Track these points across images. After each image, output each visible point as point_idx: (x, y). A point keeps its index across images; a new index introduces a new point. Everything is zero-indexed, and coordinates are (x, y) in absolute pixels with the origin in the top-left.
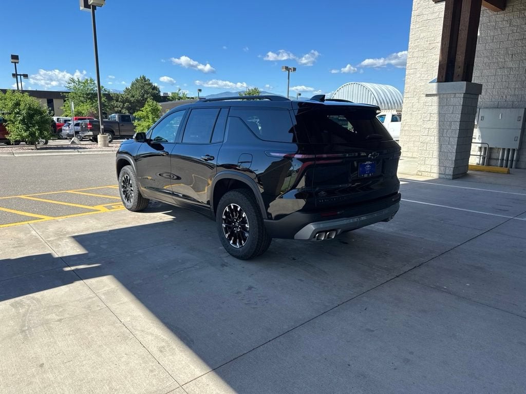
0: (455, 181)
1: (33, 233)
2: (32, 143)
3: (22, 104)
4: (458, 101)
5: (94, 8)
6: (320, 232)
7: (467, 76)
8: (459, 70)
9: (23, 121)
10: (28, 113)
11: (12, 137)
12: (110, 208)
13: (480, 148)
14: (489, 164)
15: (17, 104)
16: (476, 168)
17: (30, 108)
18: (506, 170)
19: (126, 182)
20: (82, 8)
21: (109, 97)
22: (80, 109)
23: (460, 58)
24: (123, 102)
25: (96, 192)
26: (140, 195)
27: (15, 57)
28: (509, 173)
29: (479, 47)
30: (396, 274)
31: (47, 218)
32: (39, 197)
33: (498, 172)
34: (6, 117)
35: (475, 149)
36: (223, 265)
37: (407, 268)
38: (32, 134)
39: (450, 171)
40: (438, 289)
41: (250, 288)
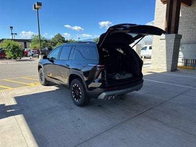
0: (172, 72)
1: (3, 94)
2: (15, 59)
3: (11, 44)
4: (172, 41)
5: (38, 9)
6: (108, 96)
7: (176, 32)
8: (172, 29)
9: (11, 51)
10: (13, 48)
11: (8, 57)
12: (35, 84)
13: (183, 59)
14: (186, 66)
15: (9, 45)
16: (181, 67)
17: (14, 46)
18: (192, 68)
19: (41, 74)
20: (33, 9)
21: (46, 41)
22: (36, 46)
23: (173, 25)
24: (52, 43)
25: (33, 78)
26: (46, 79)
27: (11, 27)
28: (194, 69)
29: (181, 21)
30: (140, 113)
31: (11, 88)
32: (11, 80)
33: (189, 69)
34: (6, 49)
35: (180, 60)
36: (71, 109)
37: (145, 110)
38: (15, 56)
39: (170, 69)
40: (156, 120)
41: (79, 119)
